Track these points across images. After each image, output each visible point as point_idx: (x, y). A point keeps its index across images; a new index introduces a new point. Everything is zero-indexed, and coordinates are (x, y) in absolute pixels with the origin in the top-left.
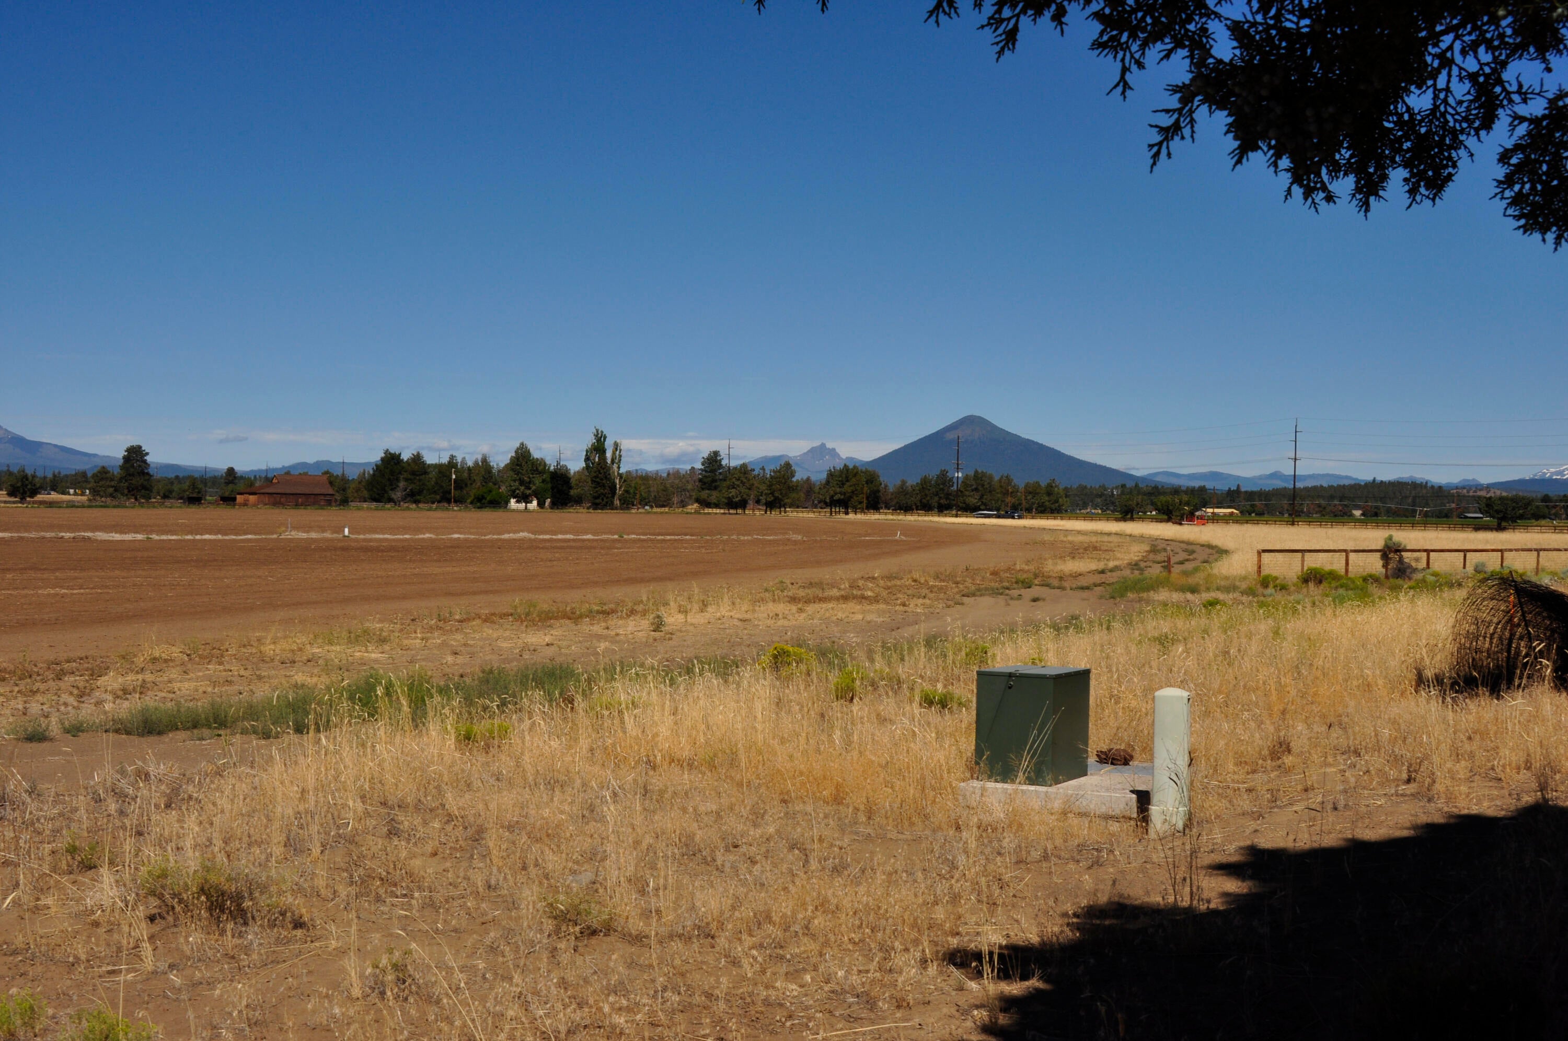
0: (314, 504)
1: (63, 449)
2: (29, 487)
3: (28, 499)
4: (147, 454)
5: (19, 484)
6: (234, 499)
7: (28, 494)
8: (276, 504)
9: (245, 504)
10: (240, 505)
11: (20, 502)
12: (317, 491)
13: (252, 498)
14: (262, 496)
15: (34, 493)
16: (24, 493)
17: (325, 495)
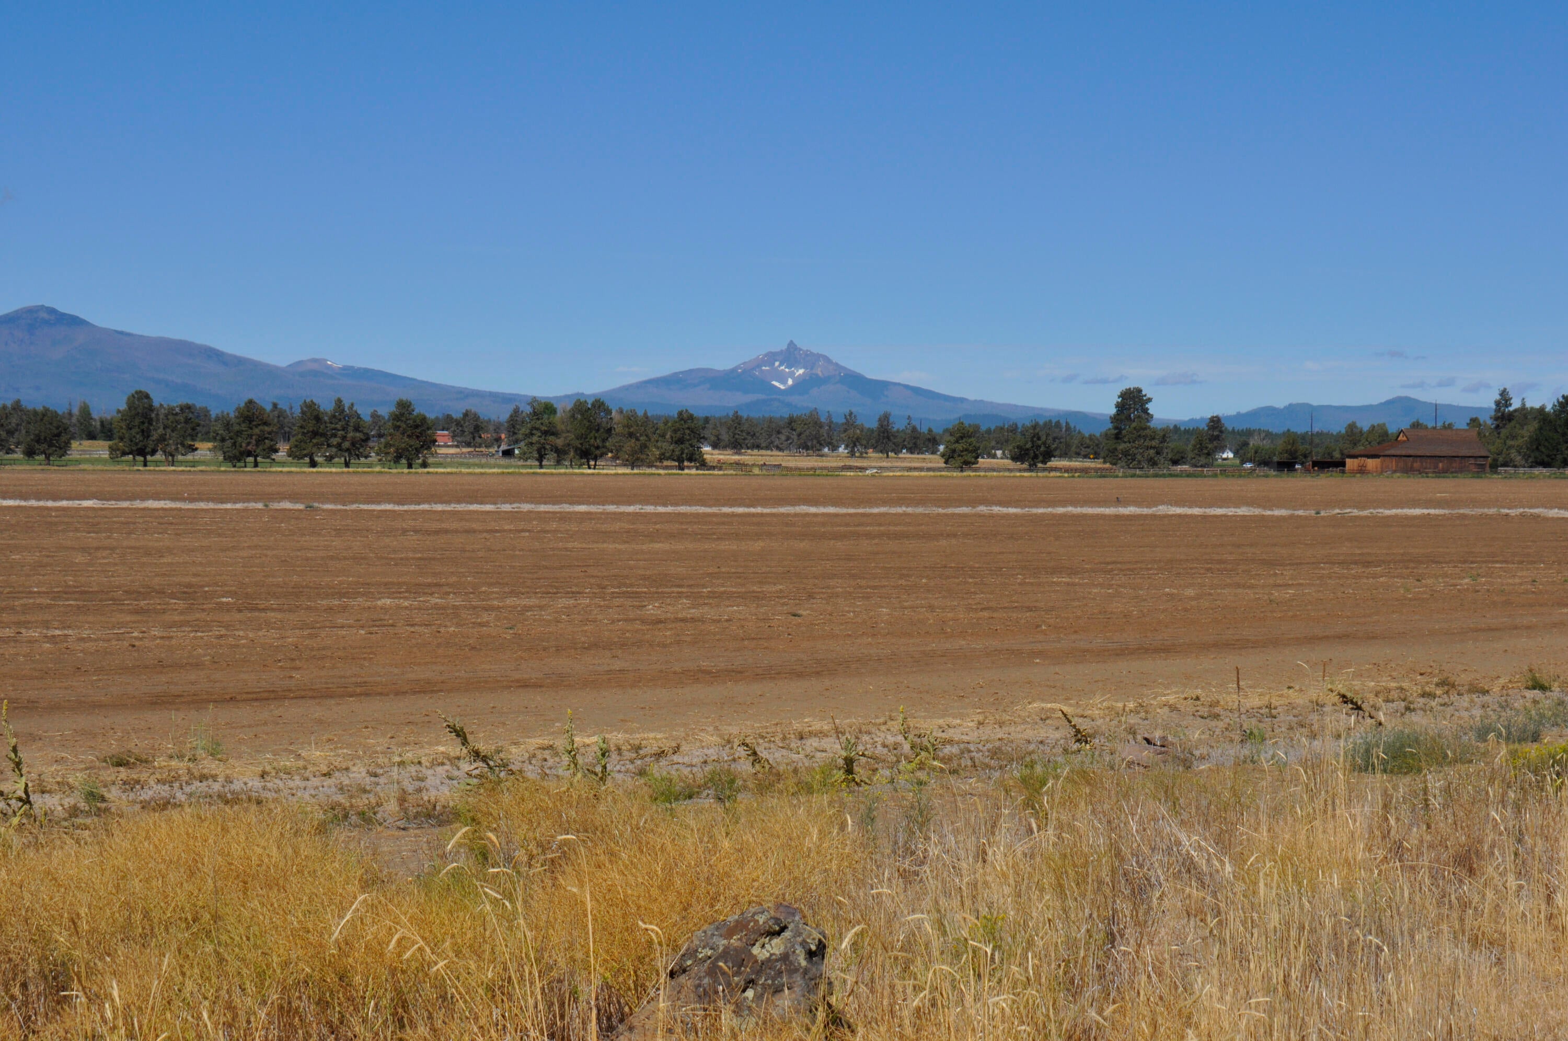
0: (1461, 470)
1: (917, 391)
2: (1042, 449)
3: (1040, 465)
4: (1150, 400)
5: (1029, 445)
6: (1343, 464)
7: (1041, 458)
8: (1408, 471)
9: (1362, 471)
10: (1353, 473)
11: (1030, 470)
12: (1464, 452)
13: (1371, 463)
14: (1387, 459)
15: (1048, 455)
16: (1035, 457)
17: (1475, 457)
